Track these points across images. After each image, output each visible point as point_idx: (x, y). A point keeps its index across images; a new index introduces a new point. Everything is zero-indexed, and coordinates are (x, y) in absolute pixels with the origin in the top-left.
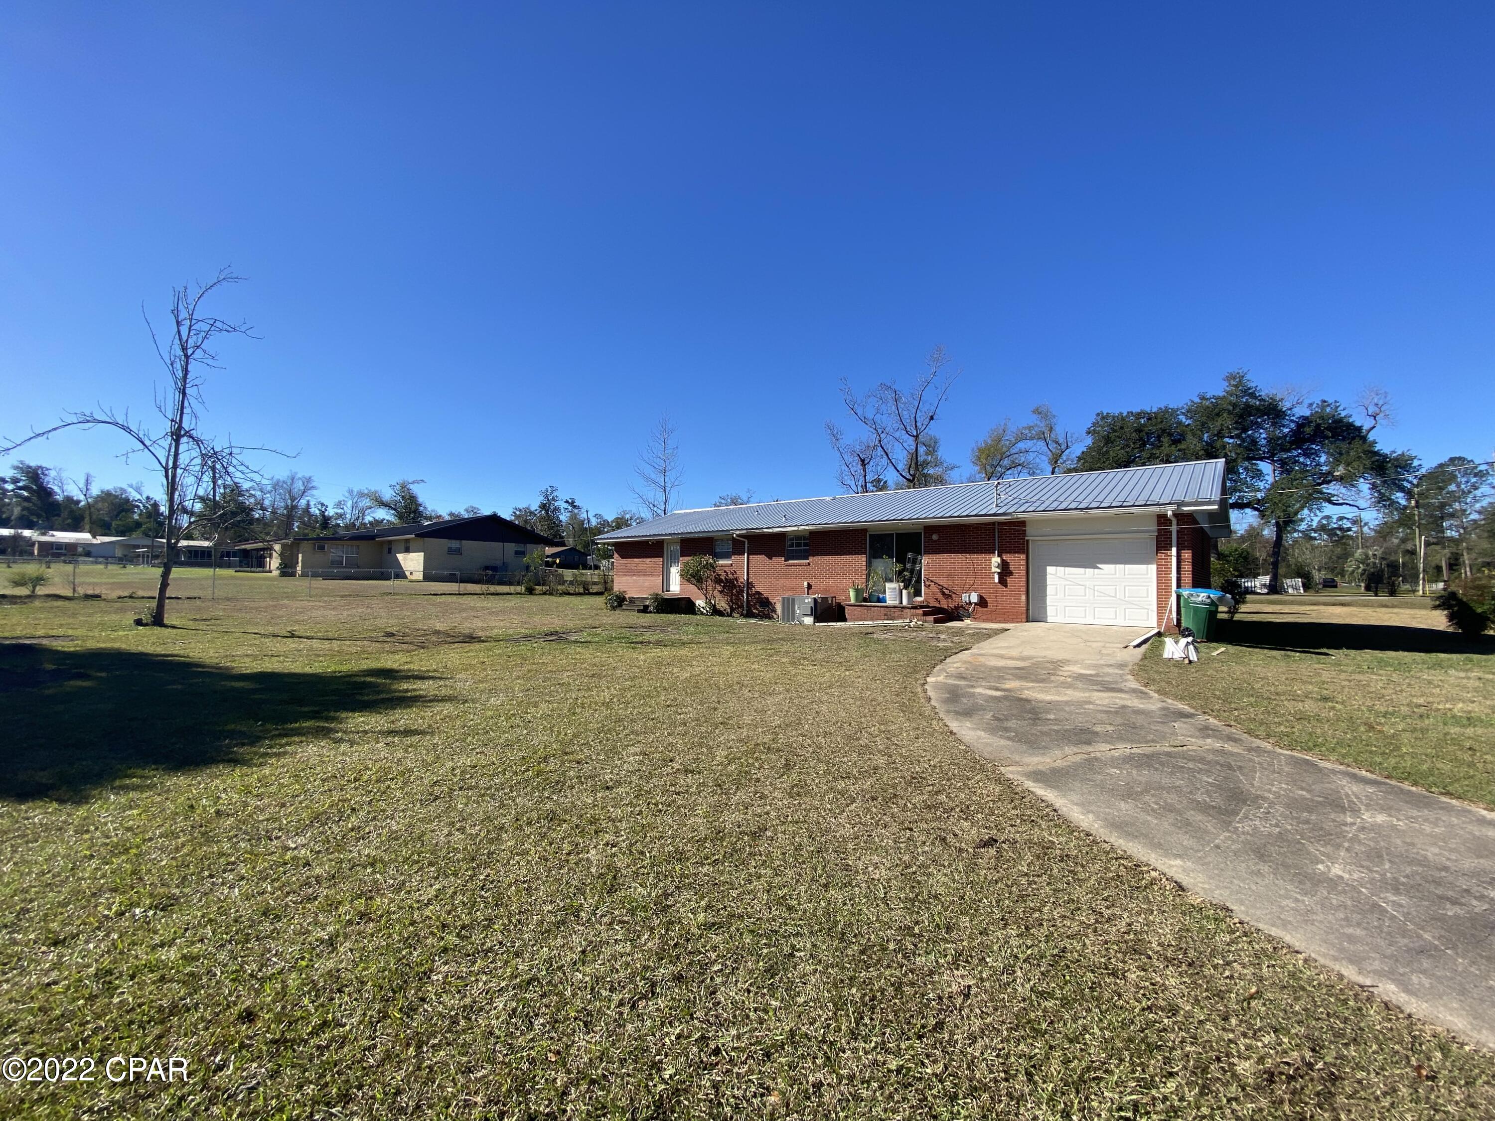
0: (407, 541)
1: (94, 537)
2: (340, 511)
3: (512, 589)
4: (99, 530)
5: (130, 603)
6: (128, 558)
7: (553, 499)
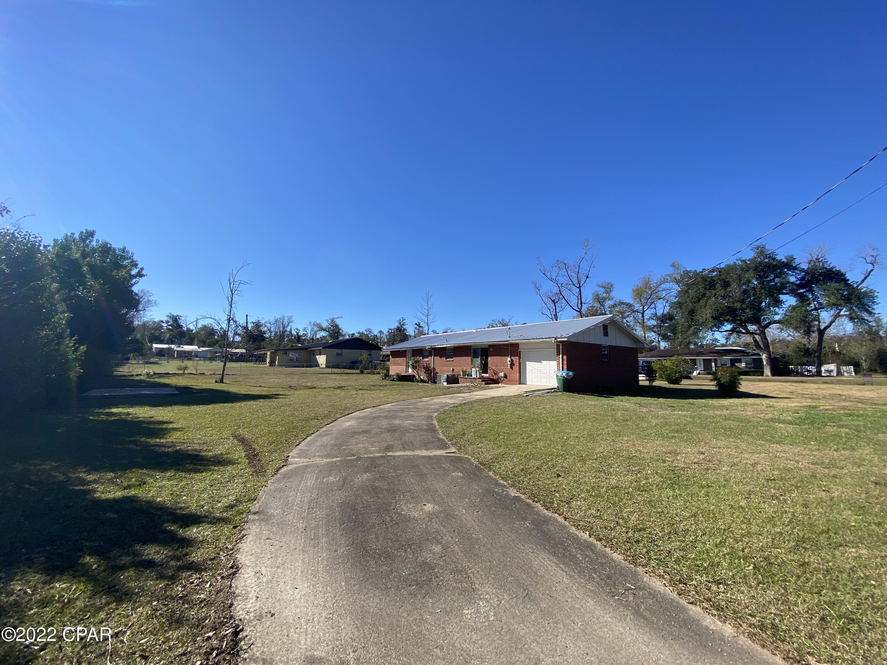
0: (320, 350)
1: (199, 348)
2: (305, 332)
3: (354, 371)
4: (201, 345)
5: (214, 376)
6: (212, 359)
7: (403, 324)
